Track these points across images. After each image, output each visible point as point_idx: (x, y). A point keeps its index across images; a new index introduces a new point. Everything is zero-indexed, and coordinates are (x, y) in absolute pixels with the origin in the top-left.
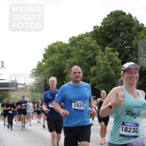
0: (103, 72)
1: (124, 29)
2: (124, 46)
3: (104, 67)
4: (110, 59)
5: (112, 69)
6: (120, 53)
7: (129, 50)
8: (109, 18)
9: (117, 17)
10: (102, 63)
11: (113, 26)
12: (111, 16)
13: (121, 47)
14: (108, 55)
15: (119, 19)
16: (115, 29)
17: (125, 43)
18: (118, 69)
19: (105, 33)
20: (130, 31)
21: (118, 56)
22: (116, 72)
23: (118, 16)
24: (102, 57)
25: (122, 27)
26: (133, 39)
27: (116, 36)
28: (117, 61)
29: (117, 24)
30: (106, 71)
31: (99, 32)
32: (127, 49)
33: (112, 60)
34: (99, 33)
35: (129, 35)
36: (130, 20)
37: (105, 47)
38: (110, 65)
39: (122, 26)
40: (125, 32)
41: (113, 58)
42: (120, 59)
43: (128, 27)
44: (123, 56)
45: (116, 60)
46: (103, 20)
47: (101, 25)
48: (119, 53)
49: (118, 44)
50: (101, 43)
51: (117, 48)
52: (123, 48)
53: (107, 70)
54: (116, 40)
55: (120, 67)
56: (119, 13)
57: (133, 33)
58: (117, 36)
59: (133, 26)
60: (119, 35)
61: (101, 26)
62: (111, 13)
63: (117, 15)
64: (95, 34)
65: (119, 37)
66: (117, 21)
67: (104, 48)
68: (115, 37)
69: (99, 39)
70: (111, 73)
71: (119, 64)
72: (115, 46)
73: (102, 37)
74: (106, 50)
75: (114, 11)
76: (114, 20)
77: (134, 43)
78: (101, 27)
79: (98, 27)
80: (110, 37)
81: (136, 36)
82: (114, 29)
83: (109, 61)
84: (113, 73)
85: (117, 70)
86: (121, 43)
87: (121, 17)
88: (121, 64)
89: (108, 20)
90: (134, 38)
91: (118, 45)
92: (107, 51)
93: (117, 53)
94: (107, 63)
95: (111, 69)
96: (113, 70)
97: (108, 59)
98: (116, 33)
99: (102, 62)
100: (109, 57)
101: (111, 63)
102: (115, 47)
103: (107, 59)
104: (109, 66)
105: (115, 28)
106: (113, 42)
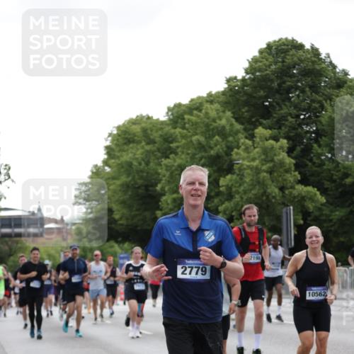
0: (251, 190)
1: (300, 84)
2: (300, 125)
3: (253, 176)
4: (267, 156)
5: (273, 182)
6: (291, 142)
7: (313, 135)
8: (263, 58)
9: (282, 55)
10: (249, 167)
11: (273, 77)
12: (268, 53)
13: (294, 129)
14: (262, 148)
15: (289, 60)
16: (278, 85)
17: (302, 117)
18: (285, 180)
19: (255, 95)
20: (314, 88)
21: (286, 149)
22: (282, 189)
23: (285, 52)
24: (248, 153)
25: (296, 79)
26: (322, 107)
27: (280, 101)
28: (283, 163)
29: (285, 72)
30: (257, 187)
31: (240, 93)
32: (307, 132)
33: (272, 160)
34: (241, 95)
35: (313, 98)
36: (313, 62)
37: (256, 127)
38: (267, 172)
39: (294, 77)
40: (303, 91)
41: (275, 155)
42: (292, 158)
43: (310, 79)
44: (298, 149)
45: (283, 159)
46: (249, 62)
47: (244, 75)
48: (288, 143)
49: (287, 120)
50: (244, 118)
51: (284, 130)
52: (300, 130)
53: (261, 183)
54: (282, 112)
55: (291, 177)
56: (288, 46)
57: (323, 94)
58: (283, 101)
59: (321, 75)
60: (289, 99)
61: (244, 77)
62: (269, 46)
63: (283, 49)
64: (230, 96)
65: (287, 103)
66: (283, 66)
67: (253, 130)
68: (278, 104)
69: (240, 110)
70: (269, 191)
71: (290, 168)
72: (279, 124)
73: (246, 103)
74: (258, 135)
75: (275, 42)
76: (276, 63)
77: (326, 117)
78: (244, 80)
79: (238, 80)
80: (267, 104)
81: (328, 102)
82: (275, 85)
83: (264, 162)
84: (274, 190)
85: (285, 183)
86: (292, 118)
87: (292, 55)
88: (293, 168)
89: (261, 62)
90: (325, 105)
91: (286, 123)
92: (261, 138)
93: (284, 142)
94: (259, 167)
95: (270, 182)
96: (274, 184)
97: (263, 157)
98: (281, 94)
99: (248, 164)
100: (265, 151)
101: (270, 168)
102: (280, 128)
103: (259, 157)
104: (265, 174)
105: (279, 81)
106: (275, 115)
